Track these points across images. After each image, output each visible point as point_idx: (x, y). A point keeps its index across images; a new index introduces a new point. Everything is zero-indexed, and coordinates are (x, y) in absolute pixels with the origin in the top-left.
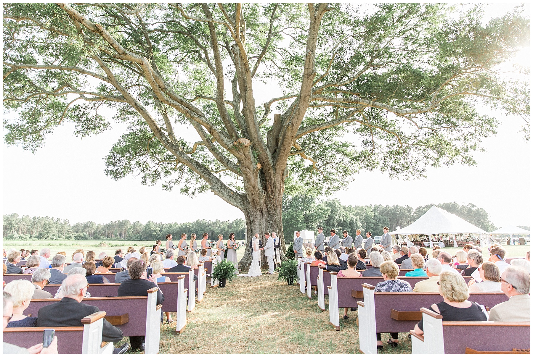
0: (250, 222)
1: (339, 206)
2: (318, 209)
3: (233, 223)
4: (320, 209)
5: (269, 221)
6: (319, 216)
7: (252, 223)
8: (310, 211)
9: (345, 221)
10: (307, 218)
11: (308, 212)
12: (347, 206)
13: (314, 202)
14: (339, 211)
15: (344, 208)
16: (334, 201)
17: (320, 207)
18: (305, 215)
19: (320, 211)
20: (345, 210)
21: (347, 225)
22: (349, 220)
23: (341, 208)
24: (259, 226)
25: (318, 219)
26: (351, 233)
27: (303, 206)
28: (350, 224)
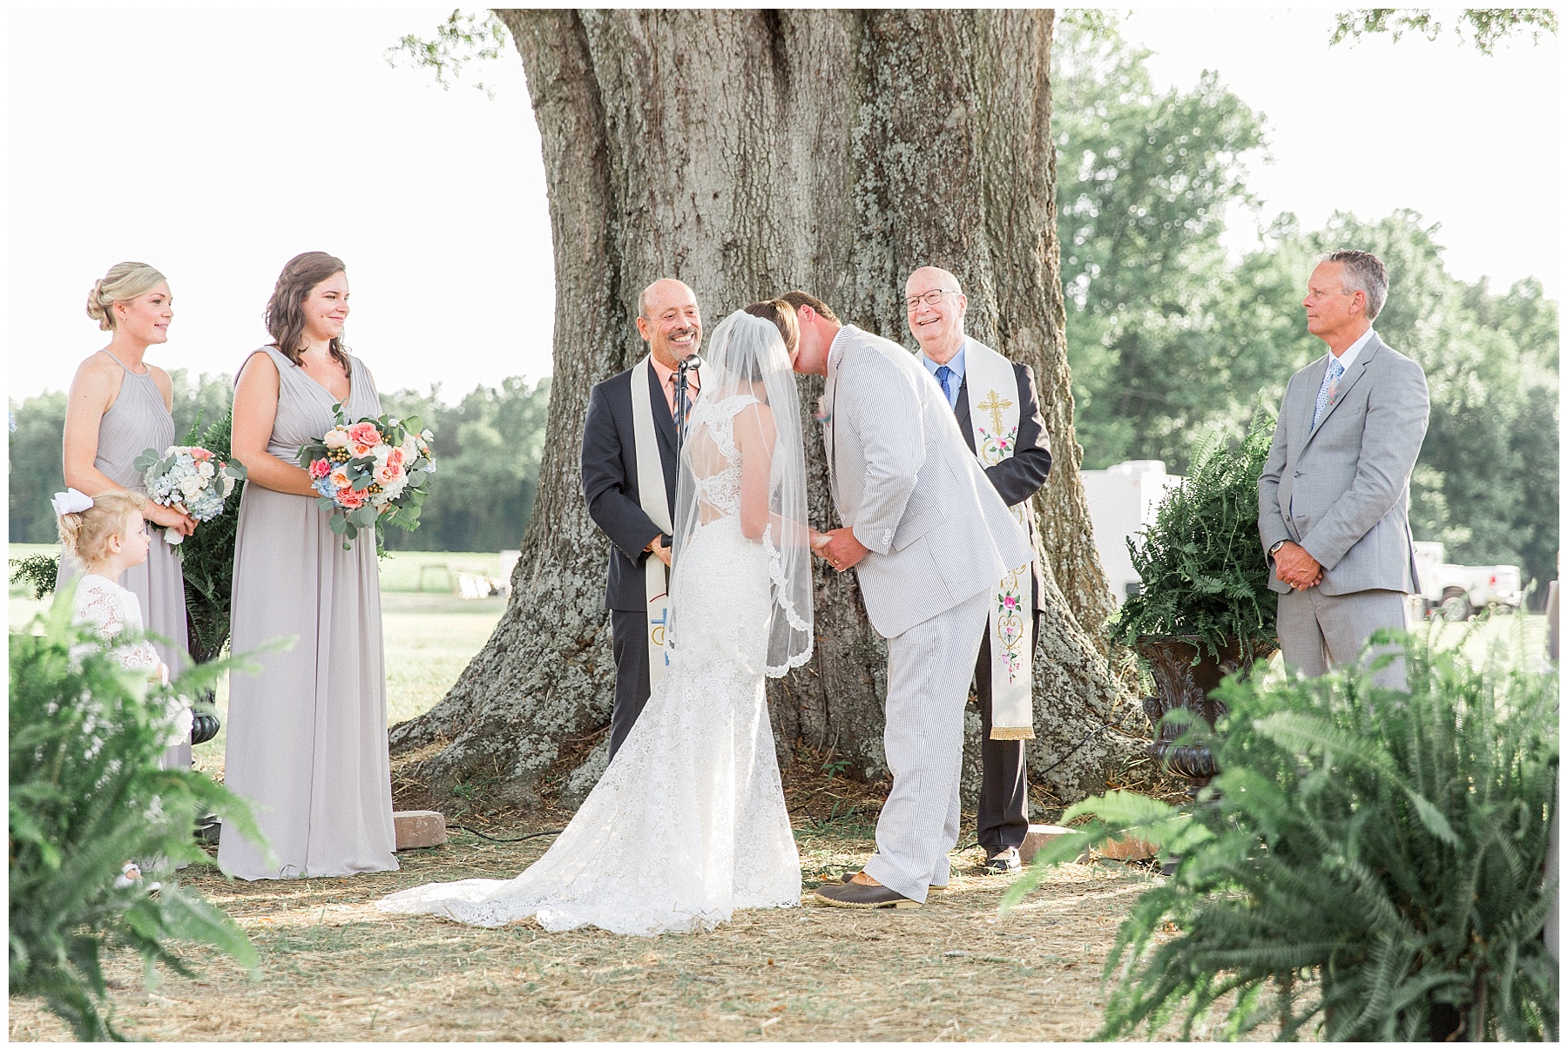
0: (602, 155)
1: (1432, 279)
2: (1242, 294)
3: (471, 411)
4: (1269, 295)
5: (878, 141)
6: (1251, 365)
7: (622, 163)
8: (1169, 308)
9: (1475, 422)
10: (1142, 371)
11: (1152, 321)
12: (1497, 290)
13: (1213, 230)
14: (1427, 329)
15: (1473, 301)
16: (1387, 227)
17: (1260, 279)
18: (1129, 344)
19: (1264, 313)
20: (1481, 321)
21: (1492, 457)
22: (1510, 412)
23: (1452, 297)
24: (720, 218)
25: (1244, 383)
26: (1519, 523)
27: (1112, 267)
28: (1516, 443)
